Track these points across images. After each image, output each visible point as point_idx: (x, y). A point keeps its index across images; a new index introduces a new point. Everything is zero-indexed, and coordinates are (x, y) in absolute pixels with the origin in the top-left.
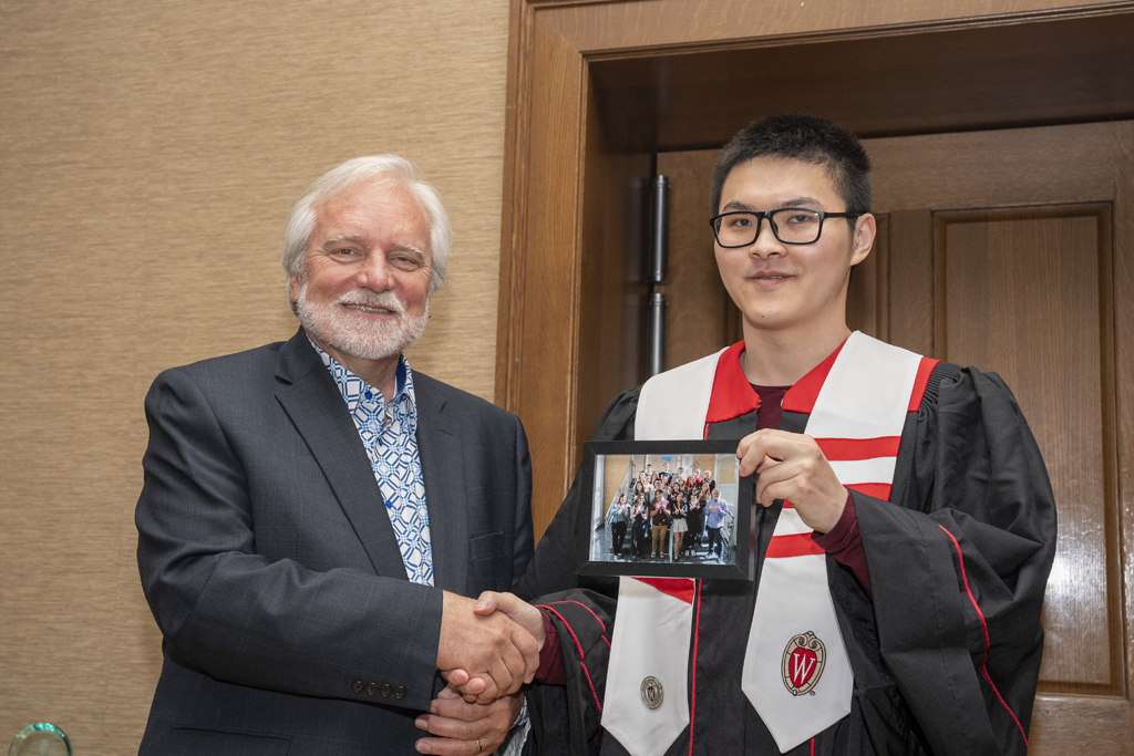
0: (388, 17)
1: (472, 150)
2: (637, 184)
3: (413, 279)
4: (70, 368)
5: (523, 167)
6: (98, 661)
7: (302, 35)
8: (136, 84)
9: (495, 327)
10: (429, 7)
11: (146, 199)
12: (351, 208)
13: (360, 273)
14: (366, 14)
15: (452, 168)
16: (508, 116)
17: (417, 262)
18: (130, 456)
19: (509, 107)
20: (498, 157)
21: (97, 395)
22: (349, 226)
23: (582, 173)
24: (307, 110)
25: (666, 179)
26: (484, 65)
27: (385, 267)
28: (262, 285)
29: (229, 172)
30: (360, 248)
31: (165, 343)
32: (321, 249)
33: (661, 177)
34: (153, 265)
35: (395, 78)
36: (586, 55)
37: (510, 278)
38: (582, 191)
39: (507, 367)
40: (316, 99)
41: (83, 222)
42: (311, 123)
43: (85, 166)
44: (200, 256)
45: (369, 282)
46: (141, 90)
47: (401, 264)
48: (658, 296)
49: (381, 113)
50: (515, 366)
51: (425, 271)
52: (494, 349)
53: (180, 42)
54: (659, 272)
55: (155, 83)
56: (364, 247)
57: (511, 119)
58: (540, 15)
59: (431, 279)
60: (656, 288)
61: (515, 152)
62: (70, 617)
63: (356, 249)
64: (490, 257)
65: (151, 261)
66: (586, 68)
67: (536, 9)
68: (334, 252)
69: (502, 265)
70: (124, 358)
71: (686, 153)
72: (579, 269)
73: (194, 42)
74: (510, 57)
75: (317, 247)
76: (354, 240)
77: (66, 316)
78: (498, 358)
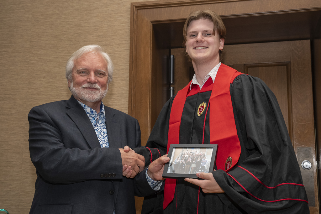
0: (97, 11)
1: (121, 48)
2: (165, 57)
3: (103, 80)
4: (7, 109)
5: (135, 52)
6: (17, 191)
7: (73, 16)
8: (25, 29)
9: (128, 96)
10: (108, 9)
11: (29, 61)
12: (84, 60)
13: (87, 79)
14: (90, 10)
15: (115, 53)
16: (131, 38)
17: (104, 74)
18: (25, 134)
19: (131, 36)
20: (128, 50)
21: (15, 116)
22: (84, 65)
23: (151, 54)
24: (74, 37)
25: (173, 56)
26: (124, 24)
27: (94, 76)
28: (62, 85)
29: (52, 54)
30: (87, 71)
31: (35, 102)
32: (76, 72)
33: (172, 55)
34: (31, 80)
35: (99, 28)
36: (152, 22)
37: (132, 83)
38: (151, 59)
39: (131, 107)
40: (77, 34)
41: (10, 68)
42: (76, 40)
43: (10, 52)
44: (44, 77)
45: (90, 81)
46: (26, 31)
47: (99, 75)
48: (172, 87)
49: (95, 38)
50: (134, 107)
51: (106, 77)
52: (128, 102)
53: (38, 17)
54: (172, 81)
55: (31, 29)
56: (88, 71)
57: (132, 39)
58: (139, 11)
59: (108, 79)
60: (171, 85)
61: (133, 48)
62: (8, 179)
63: (86, 72)
64: (126, 77)
65: (30, 79)
66: (152, 26)
67: (138, 9)
68: (80, 73)
69: (130, 79)
70: (23, 106)
71: (178, 49)
72: (151, 80)
73: (42, 18)
74: (131, 22)
75: (75, 72)
76: (85, 69)
77: (6, 94)
78: (129, 105)
